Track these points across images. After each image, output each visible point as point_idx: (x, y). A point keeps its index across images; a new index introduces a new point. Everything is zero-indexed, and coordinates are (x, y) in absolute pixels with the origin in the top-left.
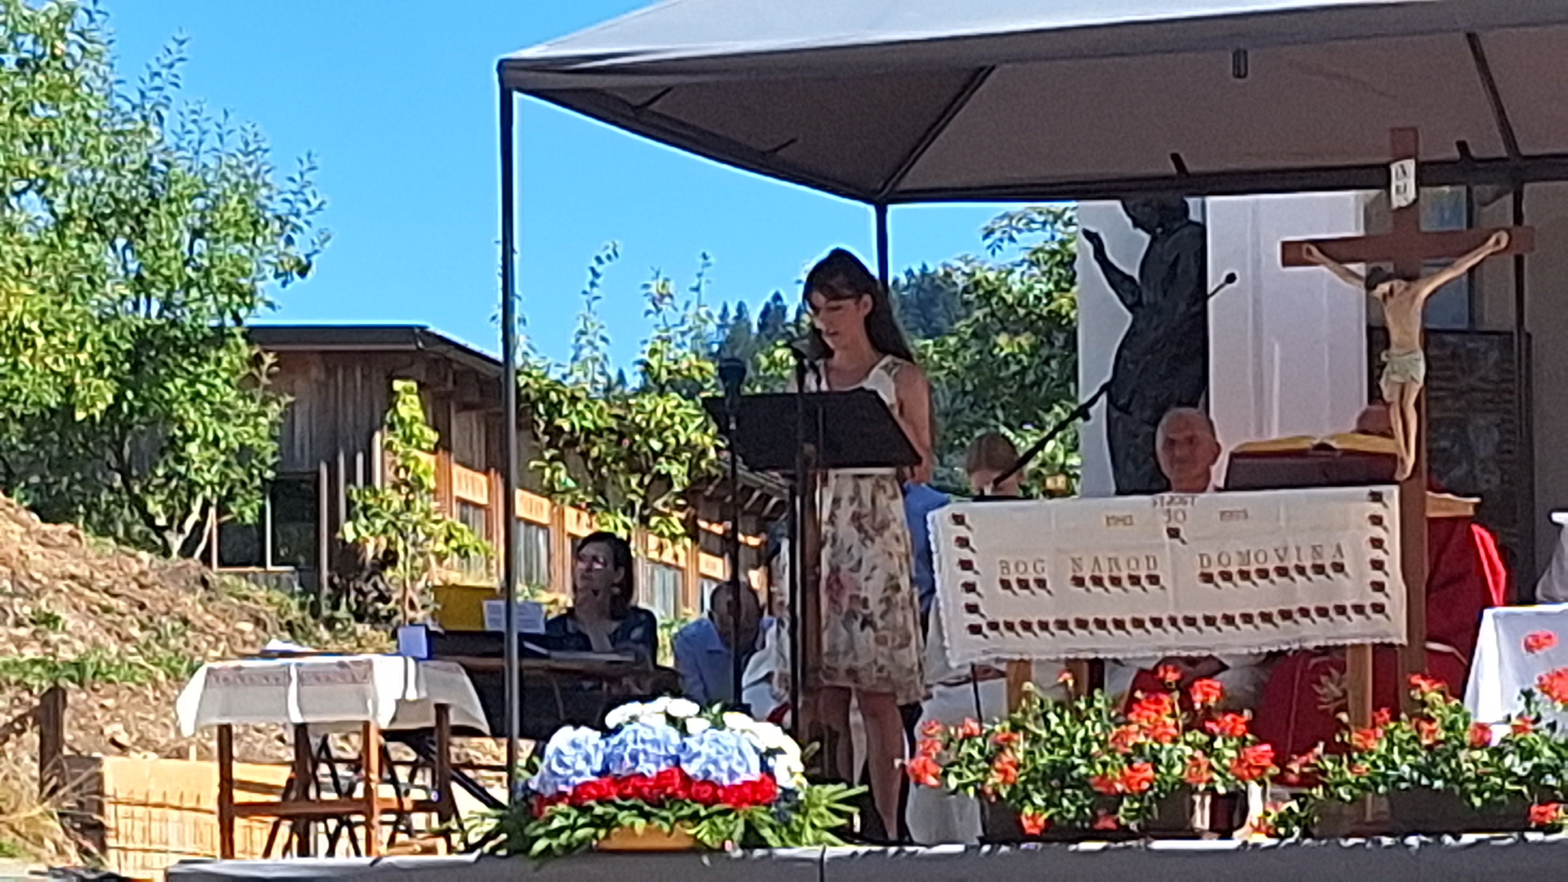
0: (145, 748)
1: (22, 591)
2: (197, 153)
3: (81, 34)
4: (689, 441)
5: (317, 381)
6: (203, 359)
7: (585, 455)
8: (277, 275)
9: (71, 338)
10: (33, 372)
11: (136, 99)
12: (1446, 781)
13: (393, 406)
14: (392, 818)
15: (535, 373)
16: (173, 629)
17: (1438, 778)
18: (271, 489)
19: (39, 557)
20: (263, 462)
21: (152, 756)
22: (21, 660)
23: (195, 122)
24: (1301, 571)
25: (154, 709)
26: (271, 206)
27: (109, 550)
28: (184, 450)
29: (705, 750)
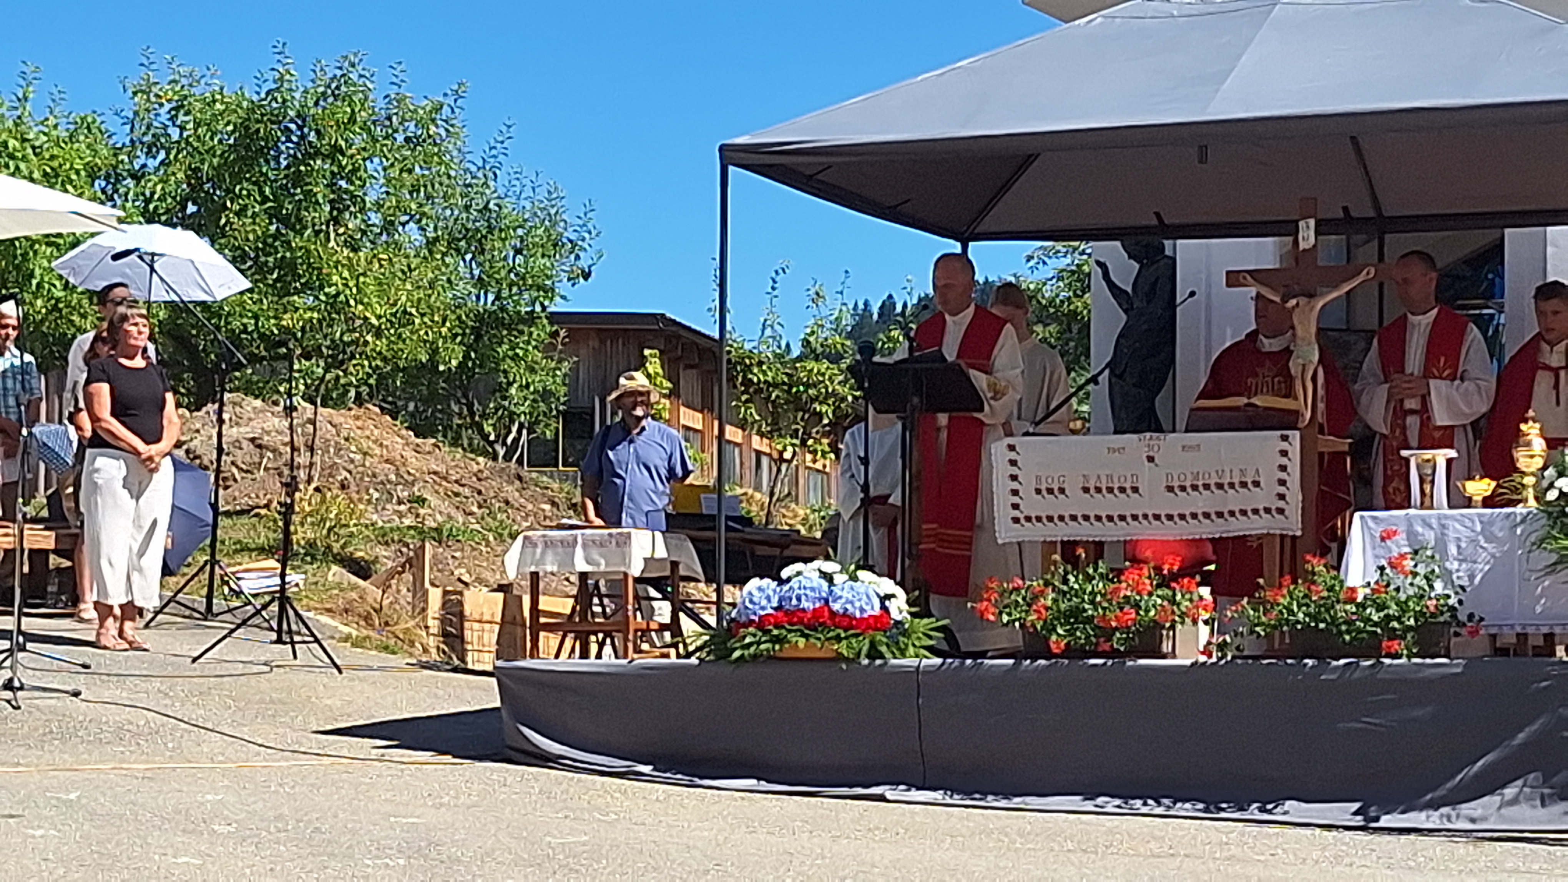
0: (480, 584)
1: (402, 481)
2: (519, 199)
3: (446, 121)
4: (834, 390)
5: (594, 348)
6: (522, 332)
7: (767, 400)
8: (569, 279)
9: (436, 318)
10: (411, 340)
11: (480, 164)
12: (1328, 624)
15: (735, 345)
17: (1322, 622)
18: (563, 417)
19: (414, 460)
20: (558, 399)
21: (485, 589)
22: (401, 526)
23: (518, 179)
24: (1232, 485)
25: (487, 559)
26: (566, 234)
27: (458, 456)
28: (507, 391)
29: (845, 594)
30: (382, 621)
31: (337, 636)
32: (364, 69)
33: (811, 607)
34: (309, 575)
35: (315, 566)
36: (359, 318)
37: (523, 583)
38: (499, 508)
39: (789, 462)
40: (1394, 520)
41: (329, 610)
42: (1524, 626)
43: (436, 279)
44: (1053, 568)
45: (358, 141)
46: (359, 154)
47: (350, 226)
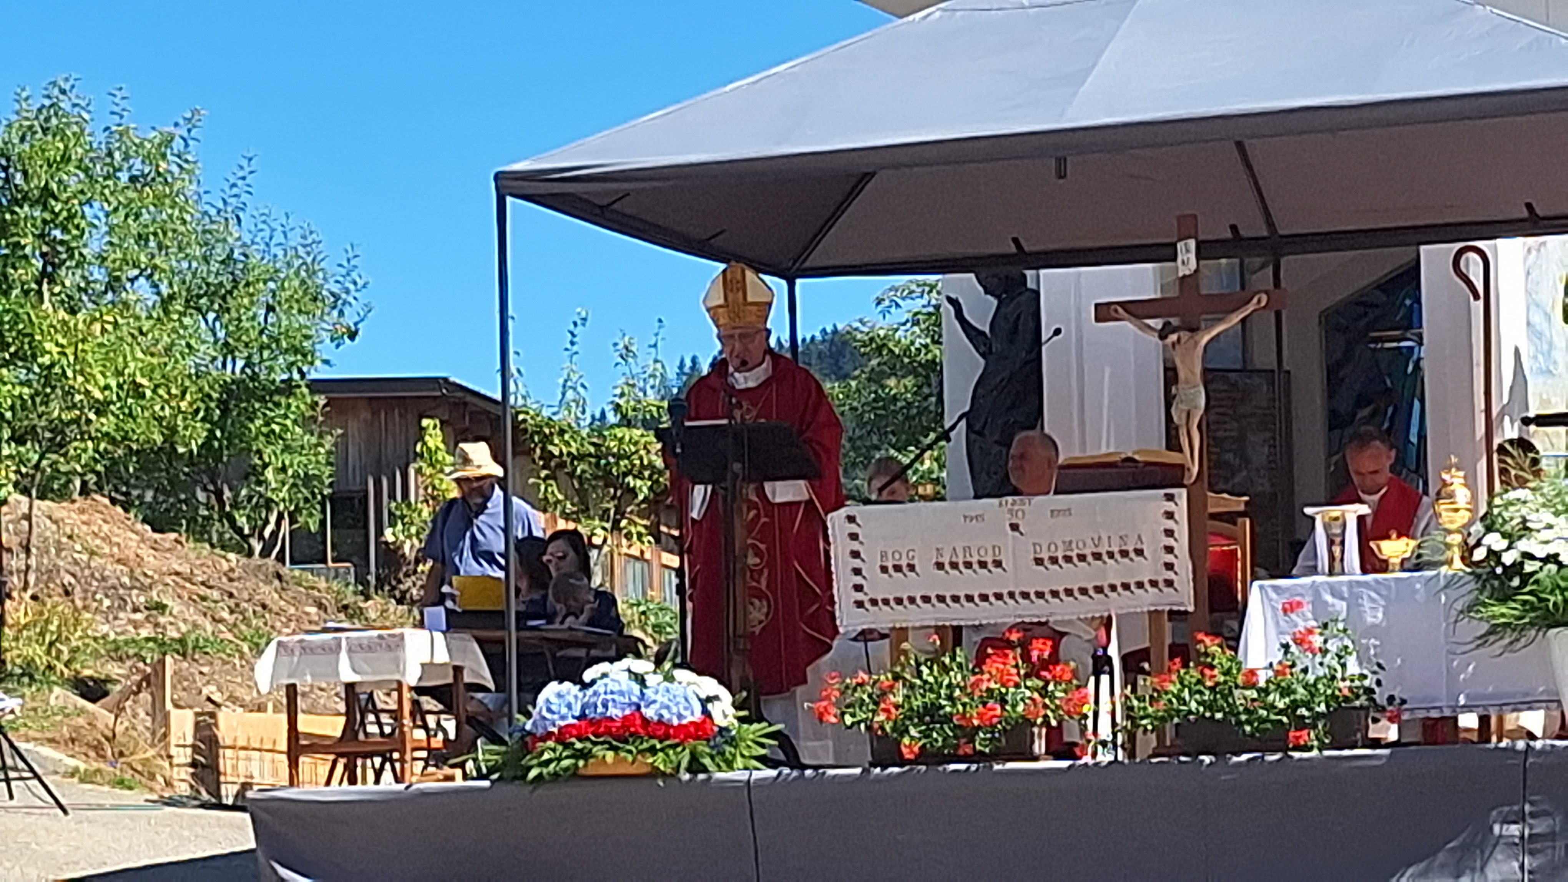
0: (234, 704)
1: (138, 584)
2: (268, 246)
3: (179, 157)
5: (365, 420)
7: (572, 475)
8: (332, 340)
9: (174, 391)
11: (220, 206)
12: (1225, 714)
13: (422, 439)
14: (424, 754)
15: (531, 412)
16: (254, 612)
17: (1218, 711)
18: (330, 502)
19: (151, 559)
20: (323, 483)
21: (240, 710)
22: (138, 638)
23: (264, 222)
24: (1110, 555)
25: (241, 674)
26: (326, 287)
27: (205, 553)
28: (262, 475)
29: (659, 698)
30: (116, 750)
31: (62, 770)
32: (78, 97)
33: (620, 715)
34: (27, 699)
35: (34, 688)
36: (79, 392)
39: (599, 548)
40: (1297, 590)
41: (51, 741)
42: (1454, 709)
43: (173, 344)
44: (903, 659)
45: (73, 185)
46: (75, 197)
47: (68, 283)
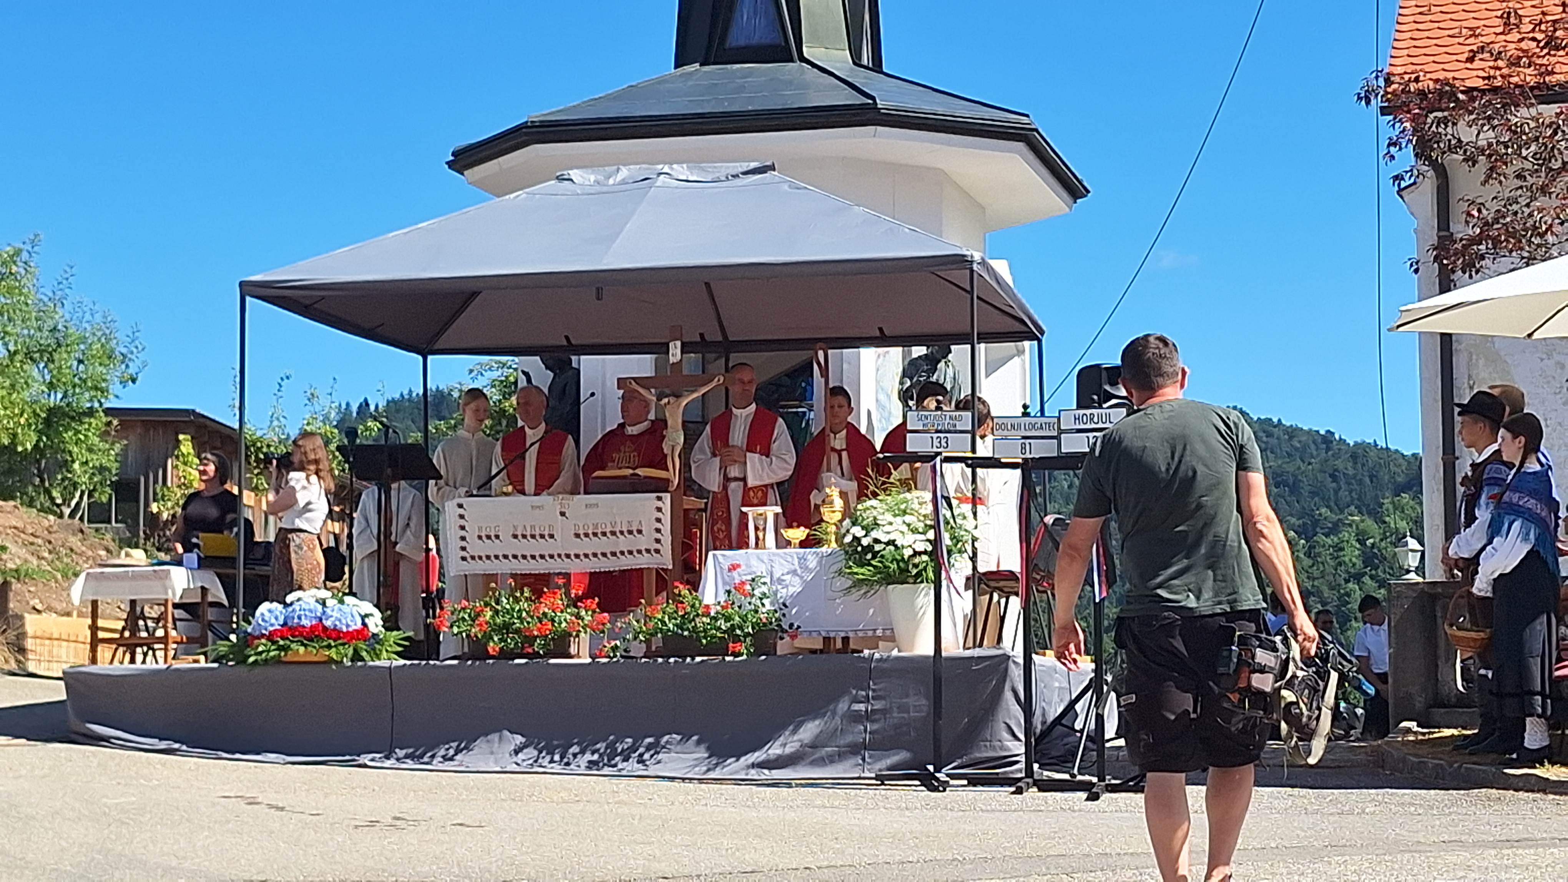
0: (50, 611)
2: (81, 322)
3: (25, 263)
5: (140, 434)
8: (121, 383)
9: (16, 411)
11: (51, 294)
12: (690, 632)
13: (178, 446)
17: (686, 630)
18: (116, 486)
20: (112, 473)
21: (54, 615)
23: (80, 307)
24: (622, 533)
25: (56, 593)
26: (118, 349)
27: (33, 514)
28: (71, 467)
29: (335, 614)
33: (309, 624)
37: (84, 610)
38: (66, 554)
40: (737, 557)
42: (828, 632)
44: (491, 593)
